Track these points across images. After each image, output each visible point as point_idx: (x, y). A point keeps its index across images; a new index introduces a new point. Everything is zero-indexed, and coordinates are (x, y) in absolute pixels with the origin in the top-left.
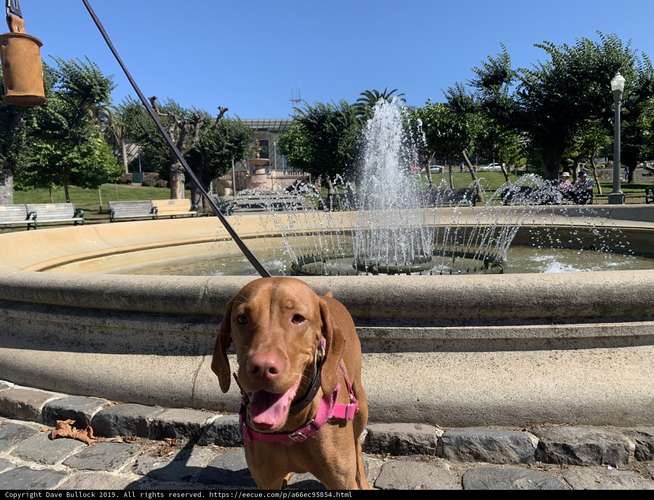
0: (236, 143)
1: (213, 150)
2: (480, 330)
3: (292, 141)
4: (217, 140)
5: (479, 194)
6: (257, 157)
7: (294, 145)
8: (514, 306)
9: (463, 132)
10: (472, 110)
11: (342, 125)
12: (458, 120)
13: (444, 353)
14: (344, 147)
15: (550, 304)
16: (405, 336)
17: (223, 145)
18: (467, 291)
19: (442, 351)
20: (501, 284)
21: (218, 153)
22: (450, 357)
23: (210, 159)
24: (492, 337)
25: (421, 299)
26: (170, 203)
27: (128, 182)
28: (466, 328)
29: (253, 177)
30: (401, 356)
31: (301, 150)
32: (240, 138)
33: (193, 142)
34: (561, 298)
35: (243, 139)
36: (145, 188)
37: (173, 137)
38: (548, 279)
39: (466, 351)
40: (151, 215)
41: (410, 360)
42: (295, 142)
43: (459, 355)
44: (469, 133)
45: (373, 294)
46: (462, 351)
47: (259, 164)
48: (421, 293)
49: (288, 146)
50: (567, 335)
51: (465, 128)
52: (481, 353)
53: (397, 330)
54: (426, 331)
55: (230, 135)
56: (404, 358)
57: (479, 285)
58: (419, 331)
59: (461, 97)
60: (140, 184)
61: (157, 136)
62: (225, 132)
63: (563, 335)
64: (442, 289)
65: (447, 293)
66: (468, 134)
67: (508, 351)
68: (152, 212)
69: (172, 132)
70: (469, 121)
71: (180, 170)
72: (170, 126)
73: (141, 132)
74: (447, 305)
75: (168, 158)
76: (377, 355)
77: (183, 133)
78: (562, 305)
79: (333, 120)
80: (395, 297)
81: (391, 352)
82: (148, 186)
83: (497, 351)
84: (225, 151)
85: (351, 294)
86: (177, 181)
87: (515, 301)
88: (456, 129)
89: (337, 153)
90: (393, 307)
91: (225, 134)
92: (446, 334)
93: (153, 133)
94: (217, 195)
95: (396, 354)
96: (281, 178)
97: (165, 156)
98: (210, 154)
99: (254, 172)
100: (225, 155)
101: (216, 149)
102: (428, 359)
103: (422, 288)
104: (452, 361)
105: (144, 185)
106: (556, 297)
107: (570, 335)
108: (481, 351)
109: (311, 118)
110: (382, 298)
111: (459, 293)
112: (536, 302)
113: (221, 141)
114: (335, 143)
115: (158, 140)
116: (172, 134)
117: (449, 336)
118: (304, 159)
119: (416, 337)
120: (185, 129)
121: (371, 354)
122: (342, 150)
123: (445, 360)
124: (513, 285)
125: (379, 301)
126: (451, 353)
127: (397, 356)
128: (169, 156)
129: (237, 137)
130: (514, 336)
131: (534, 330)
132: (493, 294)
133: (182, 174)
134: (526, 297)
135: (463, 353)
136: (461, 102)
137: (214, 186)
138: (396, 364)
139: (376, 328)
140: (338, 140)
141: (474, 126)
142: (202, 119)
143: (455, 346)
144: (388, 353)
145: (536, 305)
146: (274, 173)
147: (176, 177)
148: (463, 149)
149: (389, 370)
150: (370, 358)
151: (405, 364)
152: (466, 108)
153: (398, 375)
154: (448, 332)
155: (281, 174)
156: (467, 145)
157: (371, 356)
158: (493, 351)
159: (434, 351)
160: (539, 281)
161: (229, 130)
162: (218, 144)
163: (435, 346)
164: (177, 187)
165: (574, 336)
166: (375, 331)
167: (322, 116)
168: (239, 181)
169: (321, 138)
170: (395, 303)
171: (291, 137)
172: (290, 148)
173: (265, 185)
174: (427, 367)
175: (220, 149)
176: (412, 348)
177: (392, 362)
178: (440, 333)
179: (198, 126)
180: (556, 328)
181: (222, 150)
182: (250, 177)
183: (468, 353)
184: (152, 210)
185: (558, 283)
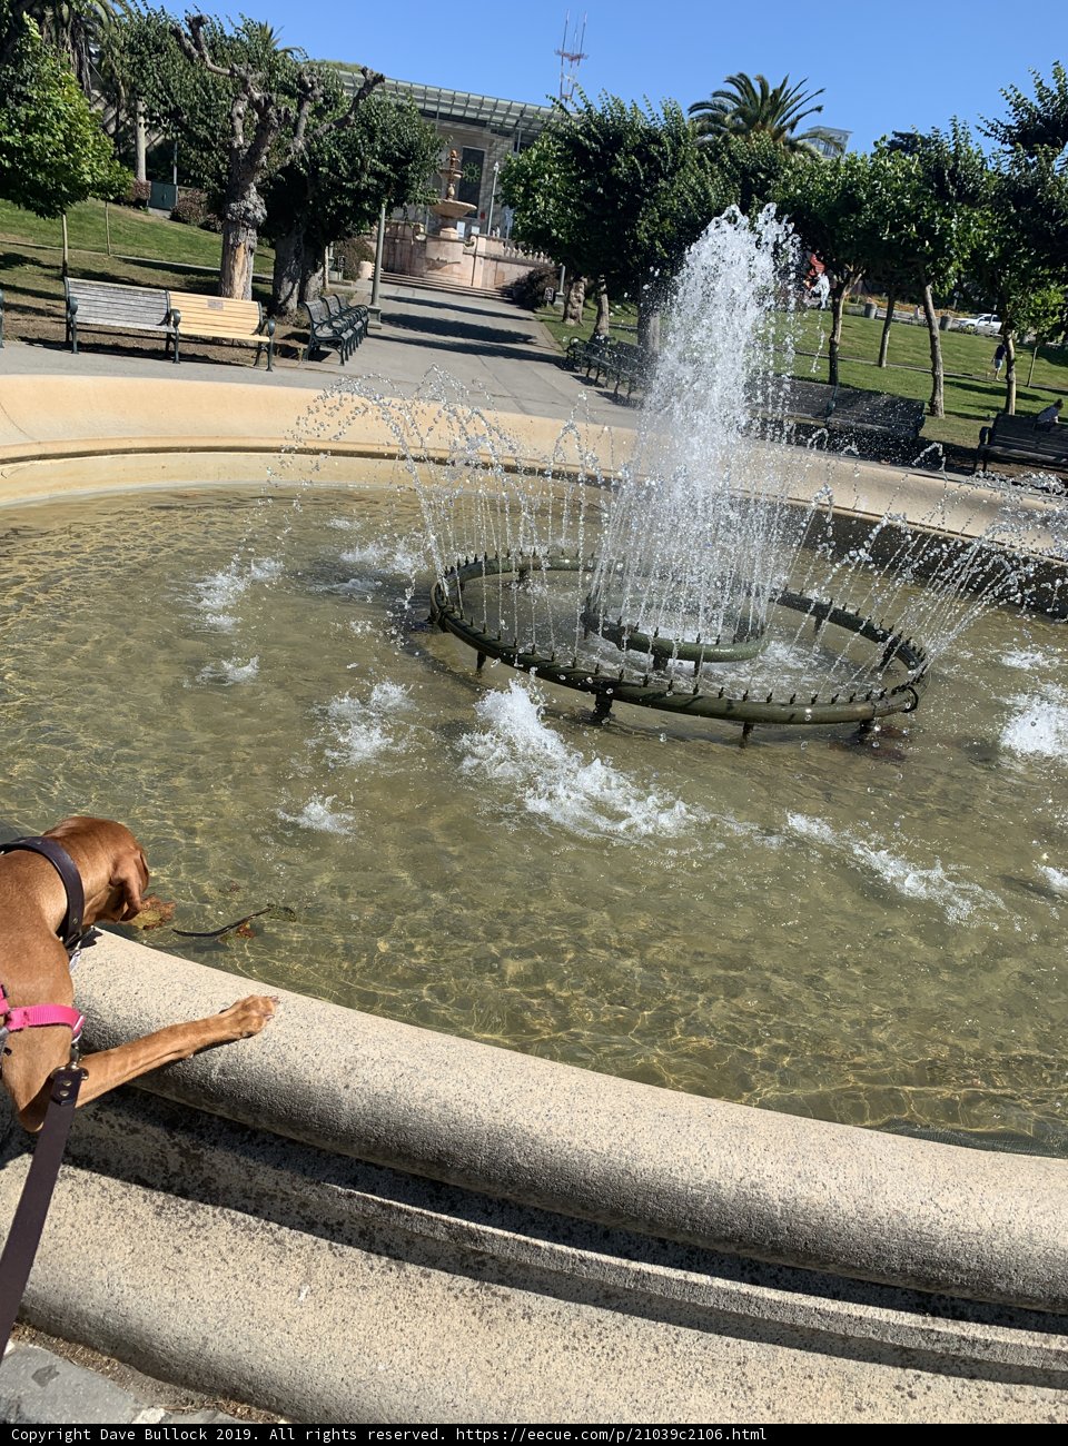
0: (397, 164)
1: (337, 173)
2: (727, 1293)
3: (534, 177)
4: (352, 152)
5: (937, 398)
6: (448, 195)
7: (536, 191)
8: (835, 1261)
9: (939, 242)
10: (971, 199)
11: (658, 169)
12: (935, 208)
13: (619, 1315)
14: (651, 222)
15: (937, 1278)
16: (525, 1257)
17: (363, 168)
18: (716, 1199)
19: (617, 1309)
20: (817, 1198)
21: (349, 185)
22: (635, 1330)
23: (328, 195)
24: (754, 1312)
25: (586, 1191)
26: (212, 305)
27: (138, 204)
28: (694, 1277)
29: (431, 245)
30: (506, 1298)
31: (550, 208)
32: (407, 154)
33: (288, 152)
34: (969, 1270)
35: (415, 158)
36: (177, 226)
37: (239, 130)
38: (950, 1206)
39: (680, 1324)
40: (164, 328)
41: (527, 1316)
42: (540, 184)
43: (659, 1331)
44: (952, 246)
45: (459, 1145)
46: (669, 1322)
47: (449, 213)
48: (589, 1176)
49: (522, 189)
50: (958, 1350)
51: (946, 229)
52: (717, 1337)
53: (506, 1239)
54: (583, 1260)
55: (383, 143)
56: (511, 1305)
57: (754, 1186)
58: (563, 1257)
59: (956, 158)
60: (168, 214)
61: (202, 122)
62: (371, 132)
63: (947, 1349)
64: (648, 1176)
65: (660, 1191)
66: (949, 248)
67: (791, 1346)
68: (166, 321)
69: (239, 115)
70: (959, 215)
71: (248, 220)
72: (236, 99)
73: (166, 103)
74: (652, 1219)
75: (222, 185)
76: (445, 1277)
77: (263, 128)
78: (967, 1287)
79: (641, 151)
80: (518, 1167)
81: (483, 1280)
82: (185, 222)
83: (760, 1340)
84: (367, 180)
85: (399, 1129)
86: (238, 246)
87: (842, 1254)
88: (926, 230)
89: (634, 236)
90: (507, 1188)
91: (372, 140)
92: (636, 1280)
93: (192, 109)
94: (341, 275)
95: (495, 1287)
96: (497, 259)
97: (217, 177)
98: (331, 184)
99: (434, 234)
100: (366, 191)
101: (345, 174)
102: (575, 1323)
103: (595, 1162)
104: (634, 1345)
105: (175, 218)
106: (958, 1266)
107: (967, 1352)
108: (720, 1333)
109: (589, 135)
110: (482, 1161)
111: (694, 1199)
112: (898, 1268)
113: (360, 156)
114: (633, 210)
115: (203, 132)
116: (238, 122)
117: (643, 1286)
118: (554, 231)
119: (553, 1267)
120: (269, 118)
121: (428, 1270)
122: (647, 230)
123: (615, 1338)
124: (847, 1206)
125: (471, 1166)
126: (638, 1320)
127: (494, 1294)
128: (225, 177)
129: (400, 151)
130: (816, 1325)
131: (872, 1322)
132: (785, 1224)
133: (250, 231)
134: (871, 1249)
135: (671, 1327)
136: (952, 172)
137: (337, 253)
138: (486, 1318)
139: (453, 1220)
140: (640, 203)
141: (968, 229)
142: (318, 92)
143: (654, 1305)
144: (475, 1279)
145: (894, 1271)
146: (482, 245)
147: (237, 237)
148: (929, 279)
149: (463, 1335)
150: (424, 1281)
151: (511, 1325)
152: (959, 192)
153: (483, 1356)
154: (641, 1277)
155: (498, 248)
156: (941, 272)
157: (429, 1276)
158: (750, 1339)
159: (596, 1303)
160: (923, 1208)
161: (383, 131)
162: (350, 161)
163: (601, 1293)
164: (236, 261)
165: (977, 1355)
166: (449, 1226)
167: (614, 134)
168: (399, 247)
169: (601, 190)
170: (512, 1182)
171: (534, 168)
172: (526, 195)
173: (455, 266)
174: (566, 1348)
175: (355, 174)
176: (540, 1283)
177: (479, 1308)
178: (619, 1275)
179: (308, 107)
180: (932, 1331)
181: (359, 178)
182: (425, 242)
183: (682, 1329)
184: (168, 316)
185: (974, 1227)
